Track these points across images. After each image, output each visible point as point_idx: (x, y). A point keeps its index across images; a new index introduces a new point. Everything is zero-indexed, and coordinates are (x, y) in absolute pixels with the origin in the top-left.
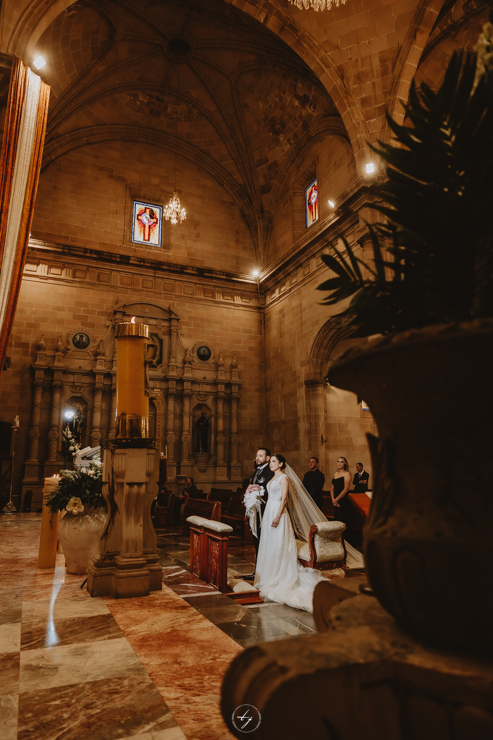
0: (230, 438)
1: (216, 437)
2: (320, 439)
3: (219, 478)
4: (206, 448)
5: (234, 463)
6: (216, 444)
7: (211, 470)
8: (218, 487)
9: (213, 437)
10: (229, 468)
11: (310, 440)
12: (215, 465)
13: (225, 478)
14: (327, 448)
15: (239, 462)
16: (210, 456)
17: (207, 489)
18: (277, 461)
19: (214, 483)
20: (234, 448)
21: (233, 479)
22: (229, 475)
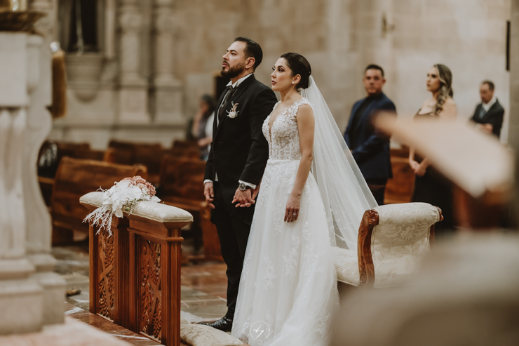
0: (154, 17)
1: (118, 15)
2: (379, 24)
3: (128, 117)
4: (93, 42)
5: (164, 80)
6: (119, 31)
7: (106, 96)
8: (122, 136)
9: (110, 15)
10: (152, 91)
11: (354, 25)
12: (117, 86)
13: (142, 117)
14: (396, 44)
15: (176, 74)
16: (104, 62)
17: (99, 142)
18: (289, 72)
19: (116, 127)
20: (164, 43)
21: (162, 118)
22: (151, 109)
